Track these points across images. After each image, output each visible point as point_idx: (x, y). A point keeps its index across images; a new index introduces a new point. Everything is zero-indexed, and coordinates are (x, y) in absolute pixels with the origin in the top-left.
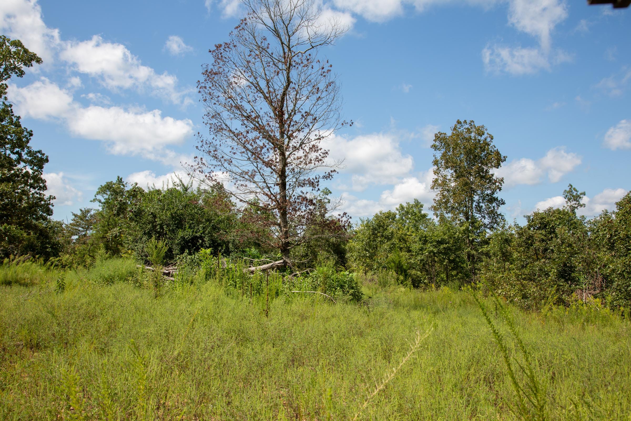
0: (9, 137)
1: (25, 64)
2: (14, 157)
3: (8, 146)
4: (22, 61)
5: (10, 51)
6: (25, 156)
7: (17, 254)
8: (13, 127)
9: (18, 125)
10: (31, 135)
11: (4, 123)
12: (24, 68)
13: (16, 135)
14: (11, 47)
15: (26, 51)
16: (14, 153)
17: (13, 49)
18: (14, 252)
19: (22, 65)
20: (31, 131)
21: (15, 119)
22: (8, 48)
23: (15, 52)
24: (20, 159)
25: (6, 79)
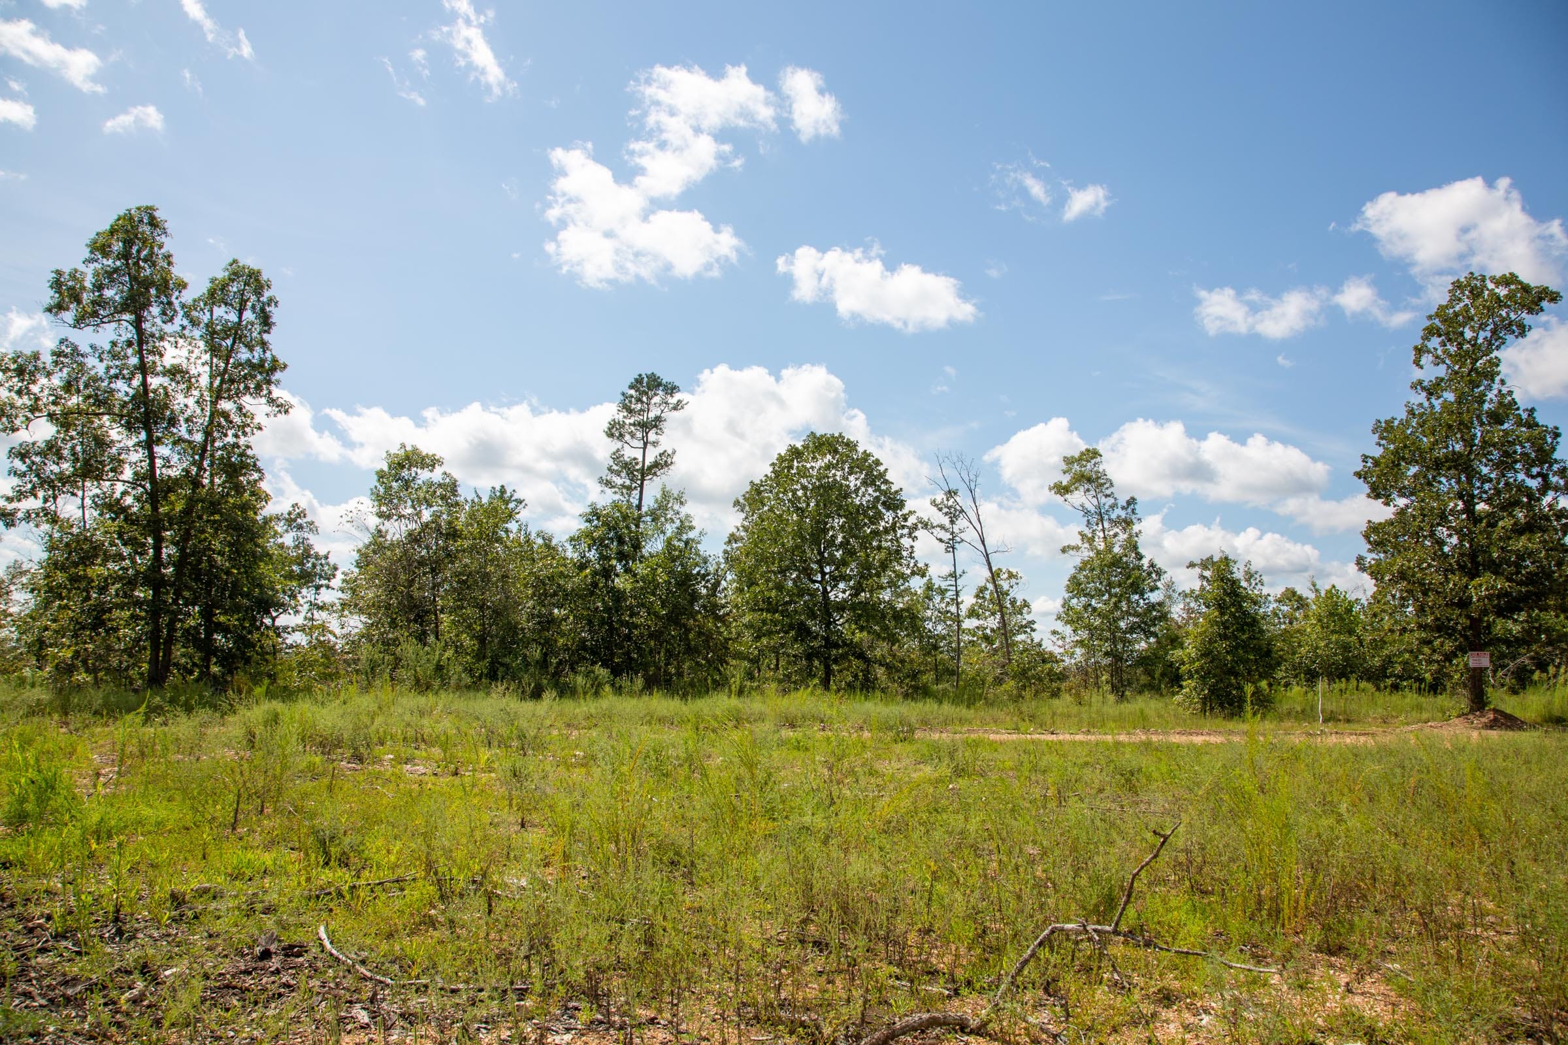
0: (1519, 449)
1: (1530, 311)
2: (1534, 484)
3: (1518, 466)
4: (1523, 306)
5: (1498, 298)
6: (1554, 479)
7: (1560, 664)
8: (1524, 429)
9: (1531, 424)
10: (1557, 435)
11: (1506, 426)
12: (1527, 318)
13: (1533, 445)
14: (1497, 291)
15: (1526, 289)
16: (1533, 477)
17: (1502, 292)
18: (1553, 660)
19: (1524, 315)
20: (1557, 428)
21: (1524, 416)
22: (1492, 293)
23: (1506, 296)
24: (1546, 487)
25: (1498, 348)
